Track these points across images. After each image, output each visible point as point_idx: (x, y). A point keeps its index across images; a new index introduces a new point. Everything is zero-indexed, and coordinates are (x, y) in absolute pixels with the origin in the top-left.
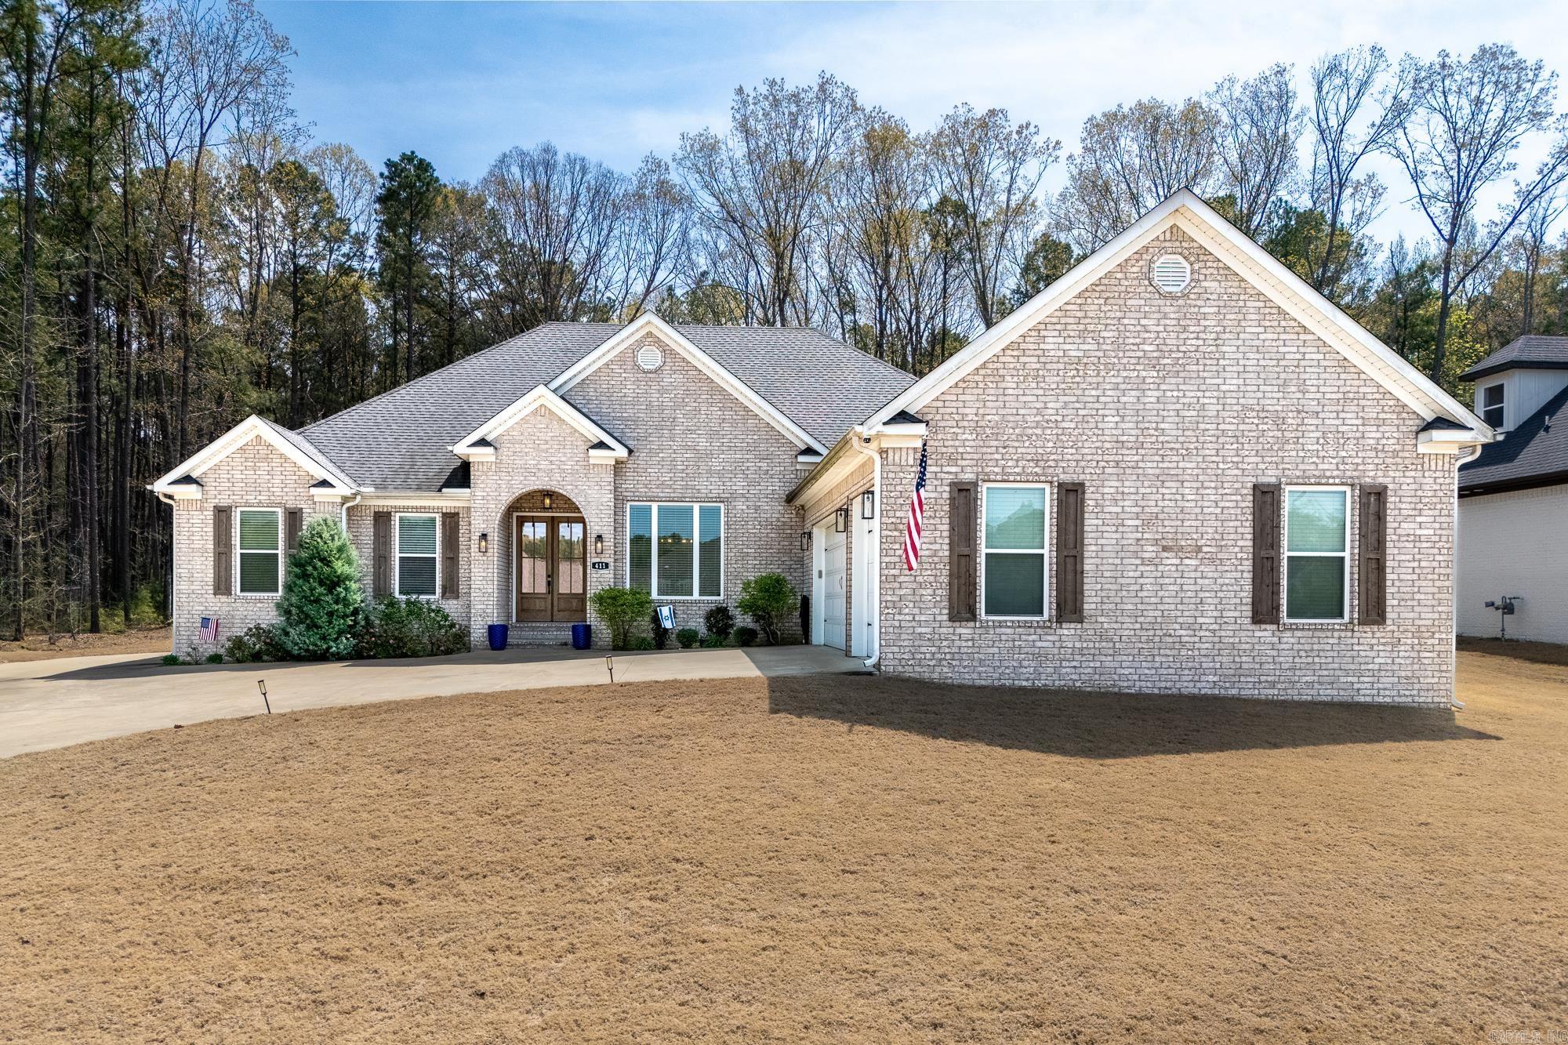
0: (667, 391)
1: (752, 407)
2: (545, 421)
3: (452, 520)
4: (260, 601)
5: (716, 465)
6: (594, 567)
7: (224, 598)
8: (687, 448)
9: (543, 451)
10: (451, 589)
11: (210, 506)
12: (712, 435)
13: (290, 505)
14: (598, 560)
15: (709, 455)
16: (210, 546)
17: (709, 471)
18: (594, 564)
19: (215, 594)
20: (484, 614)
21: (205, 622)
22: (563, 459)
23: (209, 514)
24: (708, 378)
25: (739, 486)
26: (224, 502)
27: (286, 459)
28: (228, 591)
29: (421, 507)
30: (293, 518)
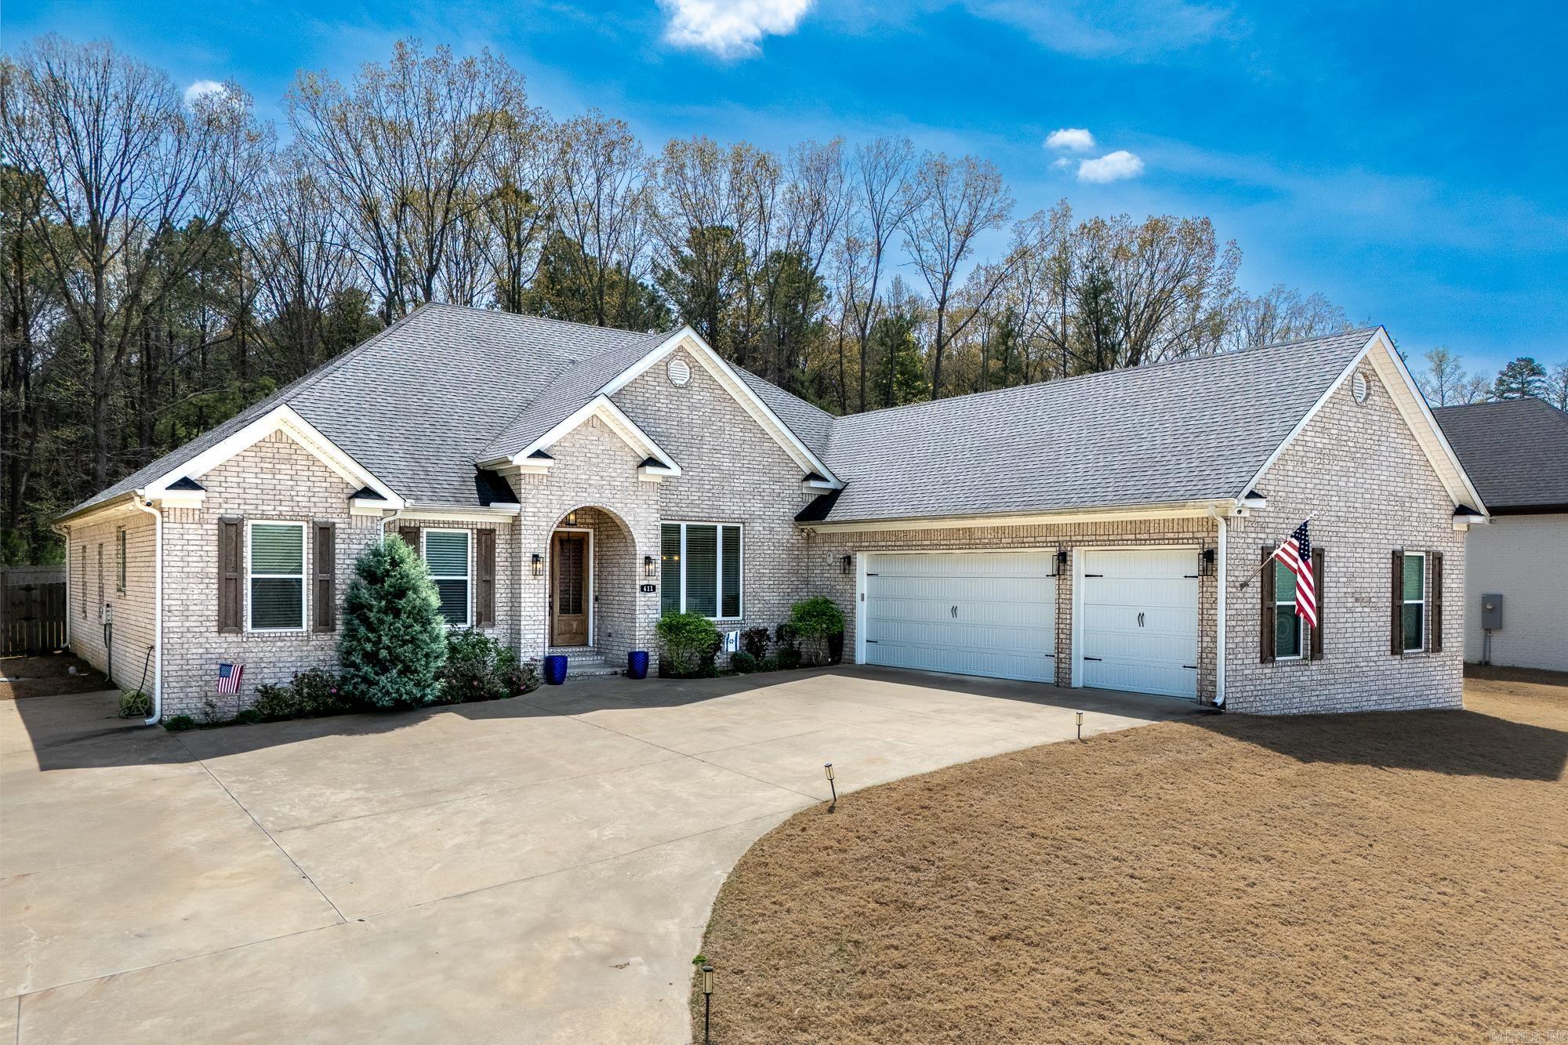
0: (697, 409)
1: (767, 430)
2: (597, 432)
3: (486, 537)
4: (281, 639)
5: (738, 486)
6: (642, 590)
7: (231, 637)
8: (713, 468)
9: (594, 465)
10: (486, 615)
11: (213, 518)
12: (736, 455)
13: (320, 518)
14: (646, 583)
15: (732, 475)
16: (213, 570)
17: (732, 492)
18: (642, 587)
19: (219, 632)
20: (534, 645)
21: (225, 669)
22: (613, 475)
23: (212, 529)
24: (732, 398)
25: (757, 507)
26: (232, 512)
27: (315, 461)
28: (238, 627)
29: (453, 522)
30: (325, 534)
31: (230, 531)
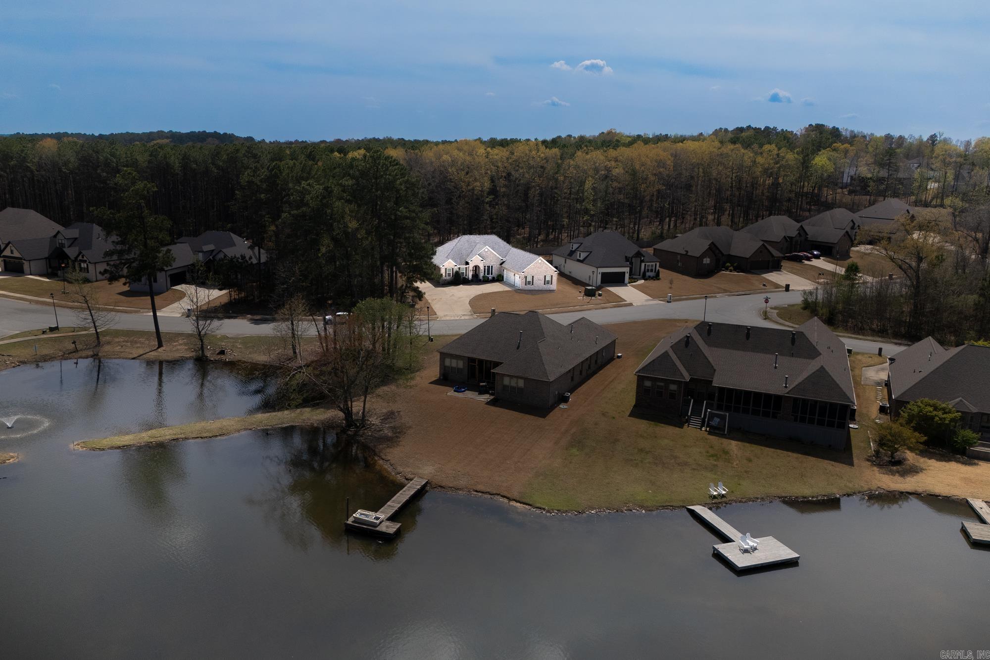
3: (466, 268)
14: (482, 272)
25: (495, 263)
30: (453, 269)
31: (446, 269)
